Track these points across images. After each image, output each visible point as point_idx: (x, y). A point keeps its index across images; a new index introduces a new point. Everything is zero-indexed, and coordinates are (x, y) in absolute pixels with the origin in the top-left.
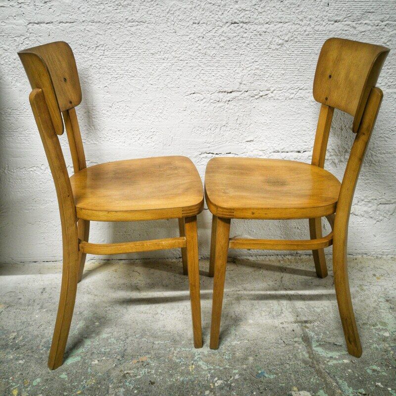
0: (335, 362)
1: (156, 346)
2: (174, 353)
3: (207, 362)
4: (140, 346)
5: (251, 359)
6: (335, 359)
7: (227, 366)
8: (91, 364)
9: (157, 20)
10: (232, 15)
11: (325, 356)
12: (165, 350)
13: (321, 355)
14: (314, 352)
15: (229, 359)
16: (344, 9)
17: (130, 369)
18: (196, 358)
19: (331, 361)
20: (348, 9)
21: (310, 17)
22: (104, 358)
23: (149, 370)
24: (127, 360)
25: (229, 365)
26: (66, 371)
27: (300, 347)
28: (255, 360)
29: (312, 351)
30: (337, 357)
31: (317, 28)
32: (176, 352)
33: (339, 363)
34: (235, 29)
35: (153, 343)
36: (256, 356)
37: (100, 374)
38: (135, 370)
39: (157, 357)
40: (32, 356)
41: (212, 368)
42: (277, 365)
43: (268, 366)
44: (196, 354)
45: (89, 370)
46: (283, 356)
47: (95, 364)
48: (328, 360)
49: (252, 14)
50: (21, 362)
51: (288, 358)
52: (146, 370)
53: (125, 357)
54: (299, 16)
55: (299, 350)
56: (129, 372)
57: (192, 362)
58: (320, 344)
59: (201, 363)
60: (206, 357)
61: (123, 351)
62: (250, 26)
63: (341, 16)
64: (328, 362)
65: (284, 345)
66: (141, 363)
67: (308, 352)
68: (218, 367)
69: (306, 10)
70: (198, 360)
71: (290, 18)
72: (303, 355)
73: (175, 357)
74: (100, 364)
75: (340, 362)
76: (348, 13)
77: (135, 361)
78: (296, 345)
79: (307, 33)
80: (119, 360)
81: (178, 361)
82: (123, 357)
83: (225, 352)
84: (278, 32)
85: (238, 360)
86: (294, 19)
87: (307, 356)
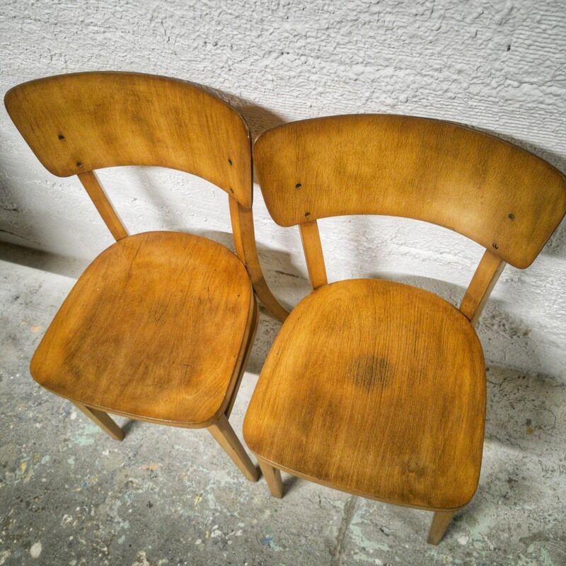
0: (363, 557)
1: (174, 453)
2: (188, 470)
3: (218, 498)
4: (158, 446)
5: (268, 512)
6: (368, 554)
7: (236, 514)
8: (101, 454)
9: (135, 29)
10: (279, 40)
11: (358, 543)
12: (181, 462)
13: (353, 541)
14: (347, 532)
15: (243, 504)
16: (548, 63)
17: (136, 477)
18: (208, 488)
19: (360, 553)
20: (559, 66)
21: (459, 66)
22: (116, 450)
23: (154, 486)
24: (137, 462)
25: (239, 514)
26: (75, 455)
27: (335, 518)
28: (272, 516)
29: (347, 528)
30: (371, 551)
31: (474, 89)
32: (191, 469)
33: (367, 561)
34: (290, 64)
35: (173, 447)
36: (276, 511)
37: (105, 472)
38: (140, 479)
39: (169, 470)
40: (50, 420)
41: (219, 509)
42: (292, 534)
43: (280, 532)
44: (212, 481)
45: (97, 463)
46: (307, 524)
47: (105, 456)
48: (357, 551)
49: (324, 44)
50: (38, 425)
51: (310, 529)
52: (151, 484)
53: (137, 457)
54: (431, 62)
55: (331, 522)
56: (134, 480)
57: (202, 491)
58: (363, 522)
59: (210, 497)
60: (220, 490)
61: (138, 447)
62: (323, 64)
63: (539, 75)
64: (355, 553)
65: (317, 506)
66: (149, 472)
67: (340, 530)
68: (225, 510)
69: (449, 52)
70: (209, 491)
71: (410, 62)
72: (331, 531)
73: (187, 478)
74: (109, 457)
75: (370, 560)
76: (558, 73)
77: (145, 467)
78: (333, 512)
79: (450, 94)
80: (130, 458)
81: (188, 484)
82: (135, 456)
83: (243, 491)
84: (383, 84)
85: (252, 509)
86: (419, 65)
87: (336, 534)
